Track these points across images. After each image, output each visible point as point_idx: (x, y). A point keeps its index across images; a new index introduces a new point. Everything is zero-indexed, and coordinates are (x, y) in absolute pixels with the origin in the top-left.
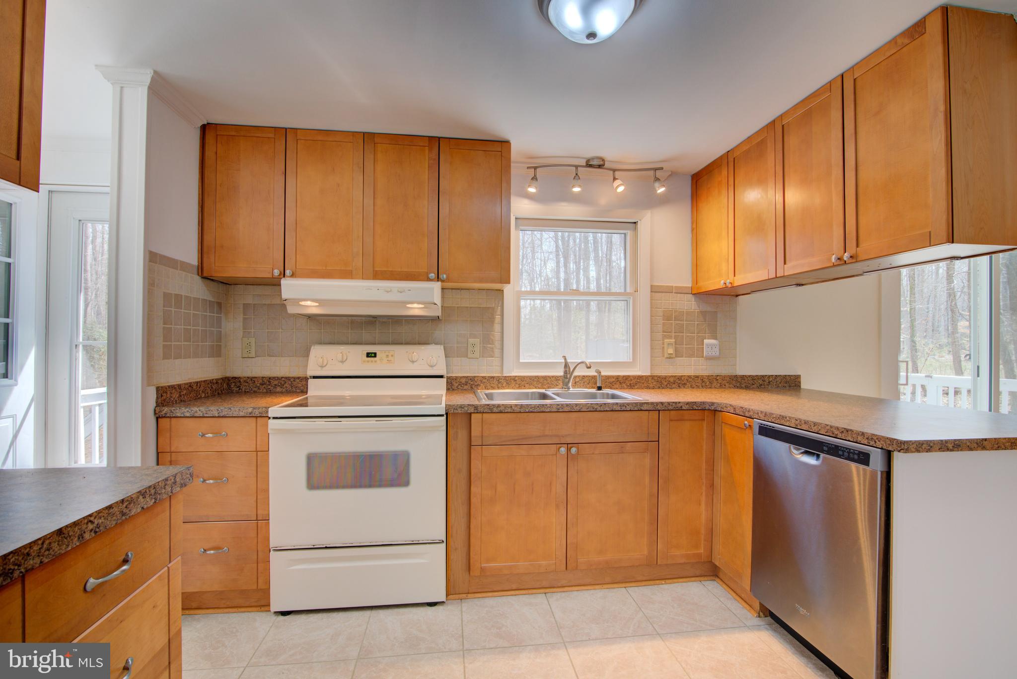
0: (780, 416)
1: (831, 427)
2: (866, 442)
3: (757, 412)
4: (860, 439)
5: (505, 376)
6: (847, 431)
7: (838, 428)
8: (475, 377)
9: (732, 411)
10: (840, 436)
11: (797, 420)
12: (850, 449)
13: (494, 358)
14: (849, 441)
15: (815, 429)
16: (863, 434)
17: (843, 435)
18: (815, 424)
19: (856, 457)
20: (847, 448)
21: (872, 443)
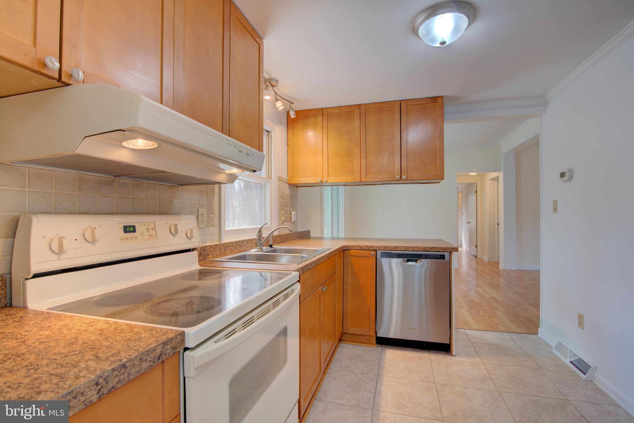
0: (395, 246)
1: (425, 247)
2: (442, 251)
3: (378, 247)
4: (439, 250)
5: (224, 244)
6: (433, 248)
7: (429, 248)
8: (206, 246)
9: (359, 249)
10: (430, 250)
11: (405, 247)
12: (436, 255)
13: (214, 228)
14: (434, 252)
15: (417, 249)
16: (441, 248)
17: (431, 250)
18: (416, 247)
19: (439, 257)
20: (434, 255)
21: (445, 251)
